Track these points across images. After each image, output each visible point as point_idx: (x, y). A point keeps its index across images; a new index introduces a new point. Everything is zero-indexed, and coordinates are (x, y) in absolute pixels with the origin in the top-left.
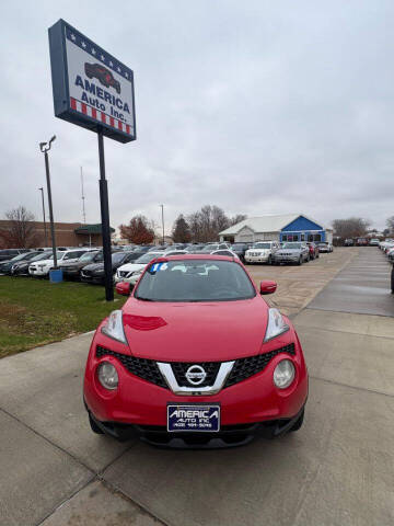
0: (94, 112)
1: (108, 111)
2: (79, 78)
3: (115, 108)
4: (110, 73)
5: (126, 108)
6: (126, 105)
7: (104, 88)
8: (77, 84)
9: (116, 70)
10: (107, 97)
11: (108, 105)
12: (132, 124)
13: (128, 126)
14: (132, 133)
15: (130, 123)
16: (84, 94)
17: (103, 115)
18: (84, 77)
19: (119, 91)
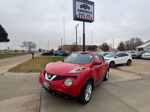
0: (82, 17)
1: (86, 15)
2: (78, 9)
3: (88, 14)
4: (87, 5)
5: (91, 13)
6: (91, 12)
7: (85, 10)
8: (78, 11)
9: (89, 4)
10: (86, 12)
11: (86, 14)
12: (93, 17)
13: (91, 18)
14: (93, 19)
15: (92, 17)
16: (80, 13)
17: (84, 17)
18: (80, 9)
19: (89, 9)
